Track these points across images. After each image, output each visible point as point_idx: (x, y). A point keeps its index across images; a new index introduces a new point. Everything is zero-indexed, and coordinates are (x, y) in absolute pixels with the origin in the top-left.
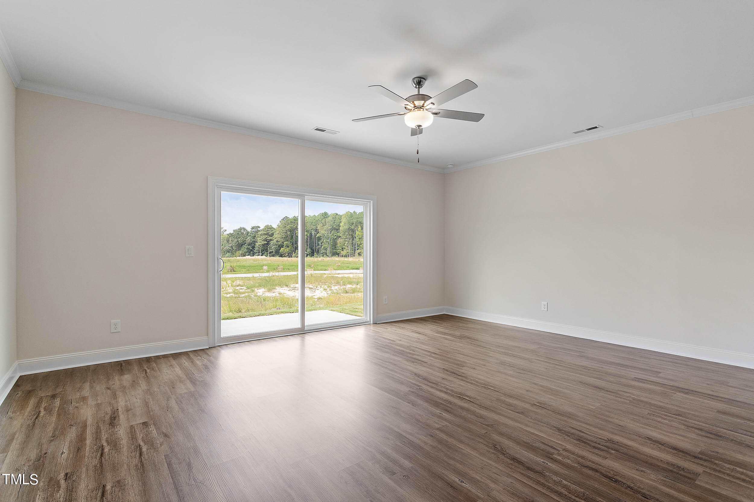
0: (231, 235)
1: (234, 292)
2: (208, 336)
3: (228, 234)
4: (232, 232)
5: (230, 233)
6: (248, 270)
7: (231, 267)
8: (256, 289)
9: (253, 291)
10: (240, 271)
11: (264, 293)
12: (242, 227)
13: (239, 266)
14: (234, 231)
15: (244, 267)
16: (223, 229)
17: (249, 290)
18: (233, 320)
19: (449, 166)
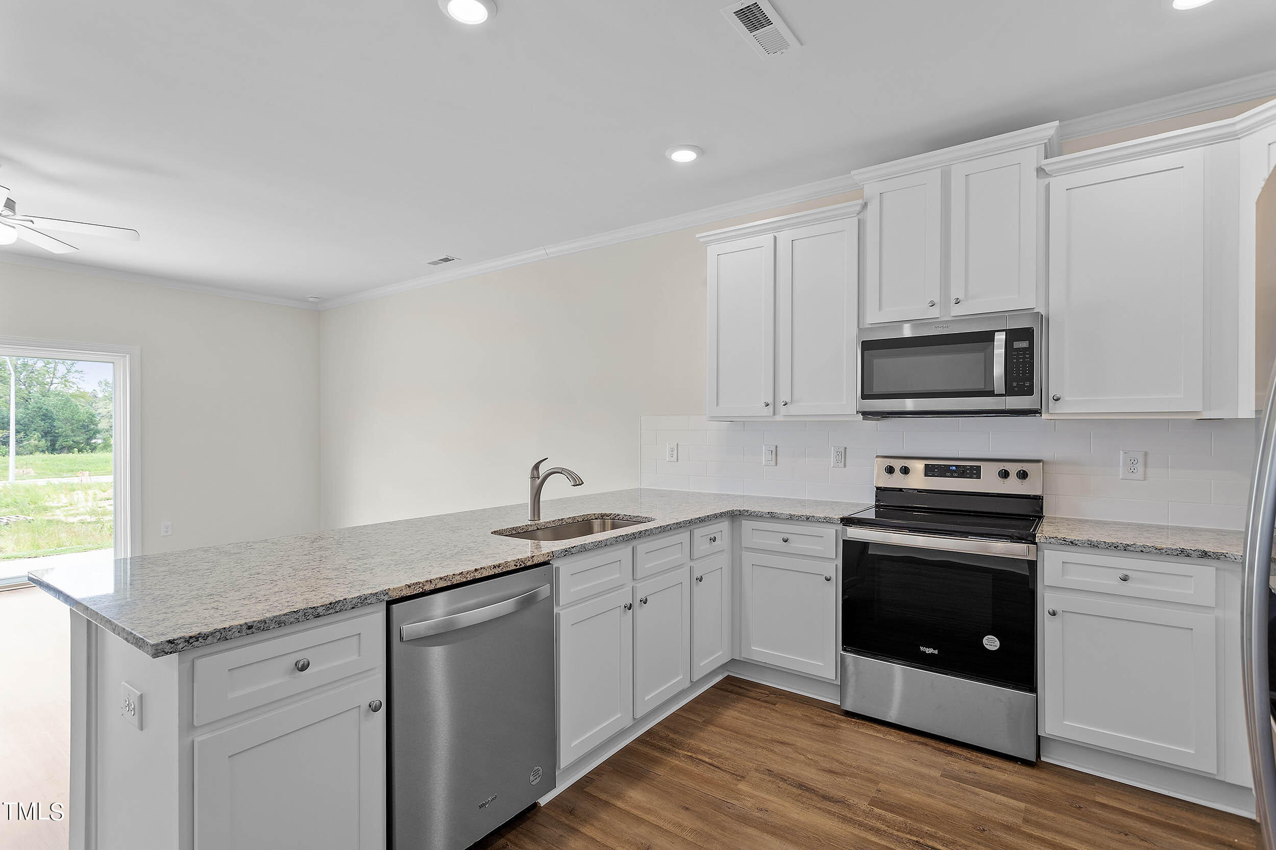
19: (311, 299)
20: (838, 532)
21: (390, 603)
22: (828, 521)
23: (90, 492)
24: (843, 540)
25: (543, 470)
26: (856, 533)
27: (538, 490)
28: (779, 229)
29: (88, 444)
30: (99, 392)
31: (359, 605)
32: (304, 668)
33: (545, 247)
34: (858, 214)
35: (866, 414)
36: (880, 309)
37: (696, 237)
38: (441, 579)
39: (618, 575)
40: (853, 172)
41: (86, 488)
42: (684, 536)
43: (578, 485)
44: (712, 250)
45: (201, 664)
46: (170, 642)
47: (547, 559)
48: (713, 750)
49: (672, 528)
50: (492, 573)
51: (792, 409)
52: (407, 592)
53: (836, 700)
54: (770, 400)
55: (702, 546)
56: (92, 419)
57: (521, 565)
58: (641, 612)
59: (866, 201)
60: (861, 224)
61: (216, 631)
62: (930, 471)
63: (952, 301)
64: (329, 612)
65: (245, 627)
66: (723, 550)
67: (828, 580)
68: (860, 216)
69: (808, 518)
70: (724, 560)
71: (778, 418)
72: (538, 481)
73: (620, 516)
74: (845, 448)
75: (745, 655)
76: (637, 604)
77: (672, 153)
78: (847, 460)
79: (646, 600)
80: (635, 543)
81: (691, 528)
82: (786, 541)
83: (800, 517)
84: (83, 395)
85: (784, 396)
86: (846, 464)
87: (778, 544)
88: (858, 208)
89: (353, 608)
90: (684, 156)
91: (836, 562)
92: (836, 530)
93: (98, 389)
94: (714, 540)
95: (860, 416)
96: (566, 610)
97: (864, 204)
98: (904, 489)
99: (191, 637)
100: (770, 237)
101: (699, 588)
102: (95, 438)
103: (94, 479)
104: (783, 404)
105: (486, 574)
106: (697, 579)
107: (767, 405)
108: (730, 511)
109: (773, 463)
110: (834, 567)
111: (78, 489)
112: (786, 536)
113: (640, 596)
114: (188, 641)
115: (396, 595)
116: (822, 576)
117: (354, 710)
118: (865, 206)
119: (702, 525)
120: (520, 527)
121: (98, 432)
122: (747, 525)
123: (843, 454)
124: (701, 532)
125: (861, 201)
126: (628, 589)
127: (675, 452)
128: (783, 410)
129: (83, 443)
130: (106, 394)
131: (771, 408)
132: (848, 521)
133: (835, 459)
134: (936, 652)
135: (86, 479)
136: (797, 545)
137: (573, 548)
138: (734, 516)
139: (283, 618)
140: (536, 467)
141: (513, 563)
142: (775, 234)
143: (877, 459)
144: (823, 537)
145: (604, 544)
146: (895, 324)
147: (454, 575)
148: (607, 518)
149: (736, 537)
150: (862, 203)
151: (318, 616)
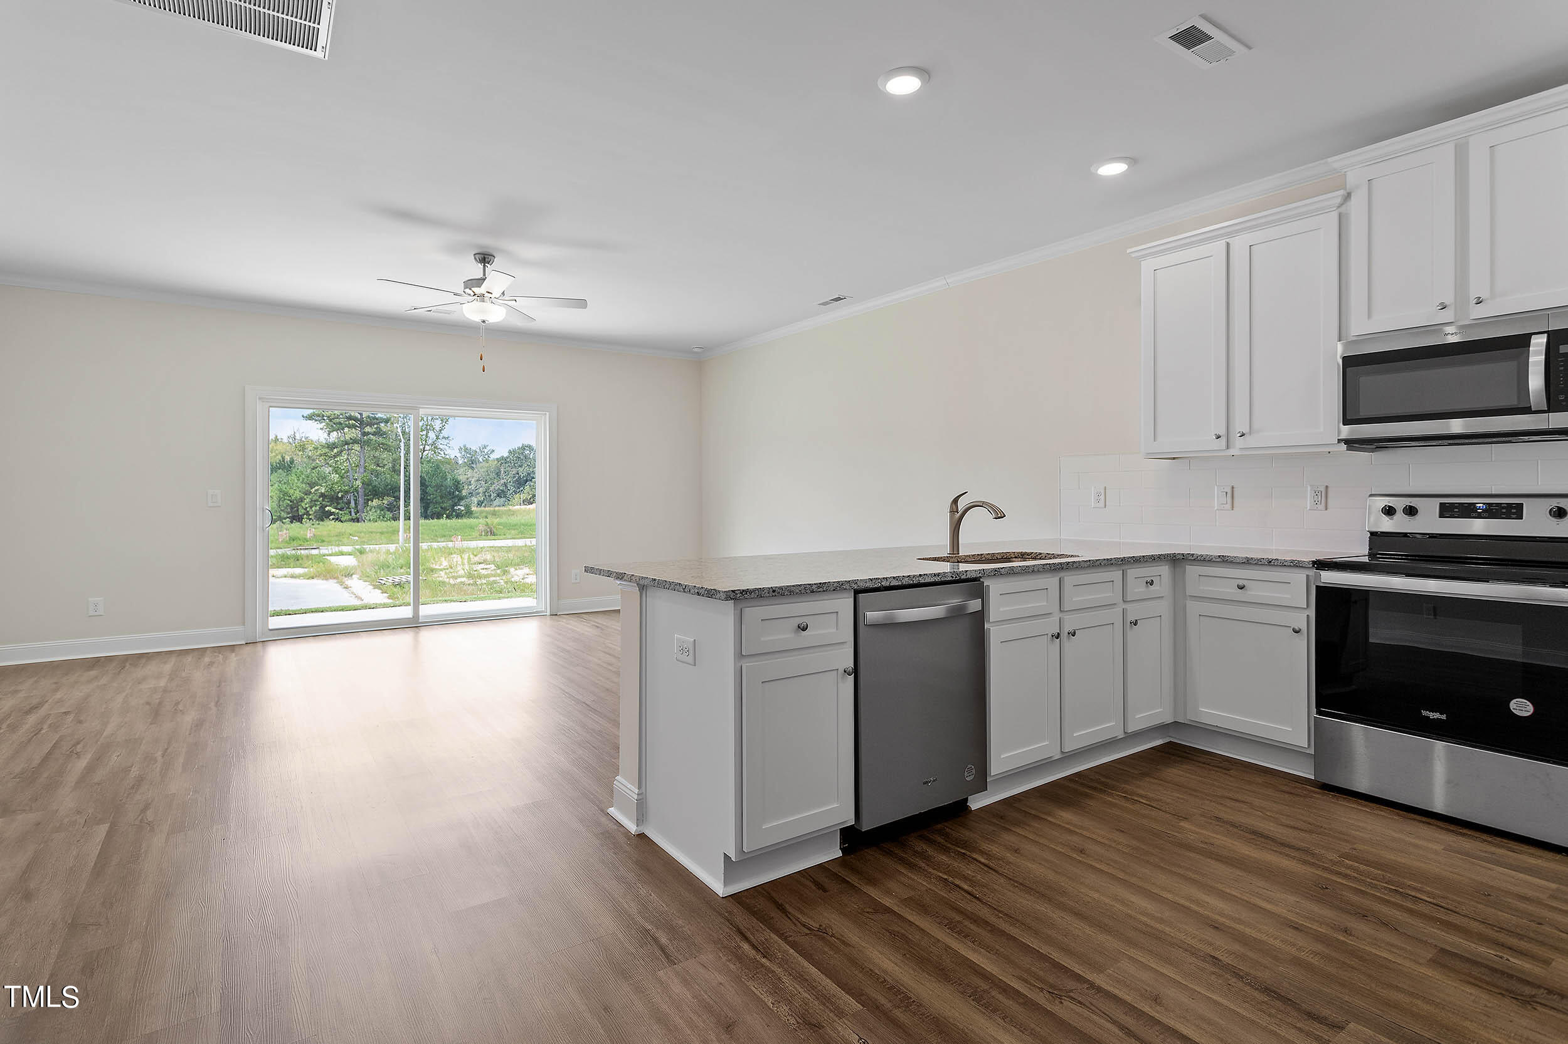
0: (503, 460)
1: (470, 576)
2: (244, 625)
3: (497, 459)
4: (506, 454)
5: (503, 457)
6: (522, 533)
7: (486, 525)
8: (512, 570)
9: (505, 572)
10: (505, 535)
11: (526, 576)
12: (526, 443)
13: (505, 525)
14: (510, 452)
15: (513, 527)
16: (488, 448)
17: (498, 571)
18: (352, 611)
19: (696, 350)
20: (1310, 577)
21: (857, 592)
22: (1296, 565)
23: (466, 556)
24: (1316, 586)
25: (962, 505)
26: (1331, 578)
27: (957, 524)
28: (1230, 234)
29: (454, 510)
30: (460, 458)
31: (838, 588)
32: (804, 629)
33: (946, 276)
34: (1339, 207)
35: (1351, 443)
36: (1369, 316)
37: (1128, 252)
38: (894, 578)
39: (1045, 604)
40: (1329, 160)
41: (461, 552)
42: (1116, 575)
43: (999, 518)
44: (1148, 265)
45: (747, 611)
46: (732, 591)
47: (978, 576)
48: (1151, 795)
49: (1102, 564)
50: (932, 580)
51: (1251, 441)
52: (870, 585)
53: (1311, 774)
54: (1222, 431)
55: (1137, 589)
56: (457, 485)
57: (956, 577)
58: (1069, 645)
59: (1348, 191)
60: (1342, 222)
61: (758, 589)
62: (1446, 511)
63: (1471, 300)
64: (819, 590)
65: (771, 590)
66: (1162, 597)
67: (1296, 632)
68: (1342, 209)
69: (1270, 562)
70: (1163, 608)
71: (1231, 452)
72: (958, 515)
73: (1042, 555)
74: (1327, 487)
75: (1190, 717)
76: (1064, 635)
77: (1099, 168)
78: (1329, 500)
79: (1075, 633)
80: (1062, 574)
81: (1124, 567)
82: (1241, 588)
83: (1260, 560)
84: (448, 462)
85: (1240, 425)
86: (1328, 507)
87: (1230, 591)
88: (1339, 200)
89: (834, 590)
90: (1113, 169)
91: (1307, 612)
92: (1307, 576)
93: (458, 455)
94: (1152, 583)
95: (1344, 447)
96: (994, 628)
97: (1346, 195)
98: (1410, 533)
99: (743, 591)
100: (1222, 244)
101: (1132, 633)
102: (459, 505)
103: (466, 544)
104: (1239, 435)
105: (928, 580)
106: (1131, 623)
107: (1218, 437)
108: (1170, 554)
109: (1229, 506)
110: (1304, 617)
111: (455, 553)
112: (1241, 583)
113: (1067, 628)
114: (742, 593)
115: (862, 585)
116: (1289, 628)
117: (834, 672)
118: (1348, 196)
119: (1137, 565)
120: (941, 558)
121: (461, 498)
122: (1192, 571)
123: (1323, 496)
124: (1133, 572)
125: (1342, 192)
126: (1055, 618)
127: (1102, 497)
128: (1239, 443)
129: (448, 510)
130: (466, 460)
131: (1223, 440)
132: (1321, 565)
133: (1313, 501)
134: (1444, 717)
135: (459, 544)
136: (1256, 592)
137: (1002, 568)
138: (1177, 561)
139: (793, 589)
140: (955, 501)
141: (950, 575)
142: (1227, 240)
143: (1370, 498)
144: (1290, 583)
145: (1031, 569)
146: (1392, 333)
147: (903, 576)
148: (1028, 557)
149: (1178, 584)
150: (1344, 195)
151: (812, 592)
